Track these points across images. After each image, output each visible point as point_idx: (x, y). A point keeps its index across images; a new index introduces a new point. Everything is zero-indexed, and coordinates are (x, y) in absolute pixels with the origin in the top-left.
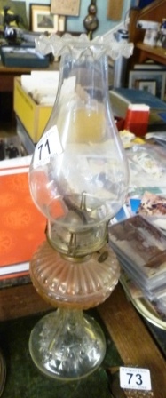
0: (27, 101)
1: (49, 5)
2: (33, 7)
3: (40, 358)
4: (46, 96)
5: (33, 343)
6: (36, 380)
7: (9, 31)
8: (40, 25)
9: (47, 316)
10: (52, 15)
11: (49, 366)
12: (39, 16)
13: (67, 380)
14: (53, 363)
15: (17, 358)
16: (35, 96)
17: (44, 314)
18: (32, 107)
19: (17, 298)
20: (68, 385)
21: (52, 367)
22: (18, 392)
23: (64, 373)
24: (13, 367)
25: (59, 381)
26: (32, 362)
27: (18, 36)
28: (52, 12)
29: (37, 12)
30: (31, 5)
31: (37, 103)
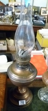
0: (40, 37)
1: (46, 8)
2: (42, 8)
3: (40, 97)
4: (45, 36)
5: (39, 93)
6: (39, 101)
7: (35, 16)
8: (43, 13)
9: (43, 88)
10: (47, 10)
11: (42, 98)
12: (43, 10)
13: (46, 102)
14: (43, 98)
15: (35, 95)
16: (42, 35)
17: (41, 88)
18: (41, 38)
19: (36, 83)
20: (46, 103)
21: (43, 99)
22: (35, 102)
23: (45, 101)
24: (34, 97)
25: (44, 102)
26: (38, 97)
27: (38, 17)
28: (47, 9)
29: (42, 10)
30: (41, 7)
31: (43, 37)
